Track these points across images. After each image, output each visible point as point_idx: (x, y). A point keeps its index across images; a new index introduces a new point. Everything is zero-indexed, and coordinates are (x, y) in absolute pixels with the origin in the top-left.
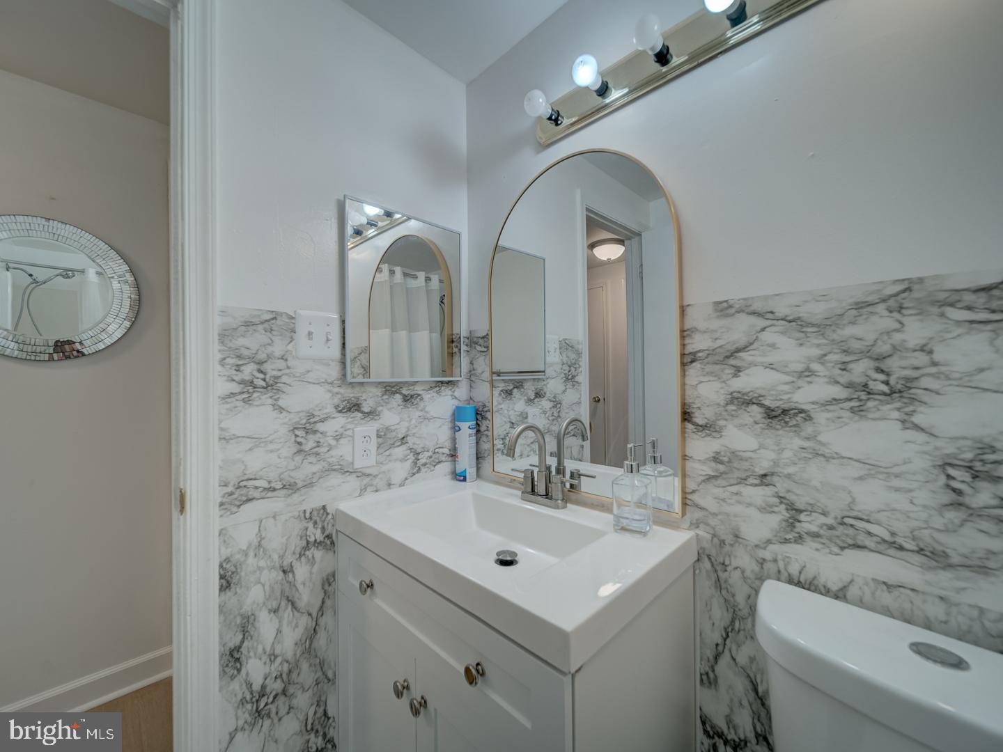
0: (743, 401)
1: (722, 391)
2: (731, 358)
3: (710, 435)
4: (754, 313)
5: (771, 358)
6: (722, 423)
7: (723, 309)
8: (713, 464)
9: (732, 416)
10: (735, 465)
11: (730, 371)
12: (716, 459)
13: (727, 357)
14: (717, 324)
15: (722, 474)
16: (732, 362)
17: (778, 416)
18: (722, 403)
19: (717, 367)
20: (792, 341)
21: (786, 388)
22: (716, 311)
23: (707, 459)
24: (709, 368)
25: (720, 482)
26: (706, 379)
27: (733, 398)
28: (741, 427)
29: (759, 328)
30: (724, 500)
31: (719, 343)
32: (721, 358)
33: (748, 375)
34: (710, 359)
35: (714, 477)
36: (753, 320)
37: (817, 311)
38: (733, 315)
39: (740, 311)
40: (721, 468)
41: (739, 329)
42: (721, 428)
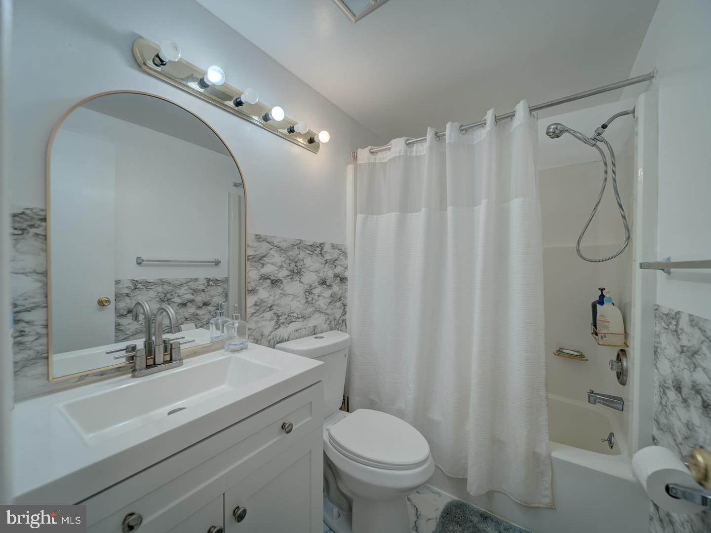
0: (264, 278)
1: (258, 274)
2: (260, 260)
3: (253, 294)
4: (268, 242)
5: (273, 261)
6: (257, 288)
7: (258, 238)
8: (255, 307)
9: (261, 284)
10: (262, 305)
11: (260, 265)
12: (256, 305)
13: (259, 259)
14: (256, 244)
15: (257, 310)
16: (261, 261)
17: (275, 282)
18: (258, 279)
19: (256, 263)
20: (278, 255)
21: (276, 272)
22: (256, 238)
23: (252, 306)
24: (253, 264)
25: (257, 314)
26: (252, 269)
27: (262, 277)
28: (264, 289)
29: (269, 248)
30: (258, 322)
31: (257, 253)
32: (258, 260)
33: (266, 267)
34: (253, 260)
35: (255, 313)
36: (267, 245)
37: (284, 245)
38: (261, 242)
39: (264, 240)
40: (257, 308)
41: (263, 248)
42: (257, 290)
